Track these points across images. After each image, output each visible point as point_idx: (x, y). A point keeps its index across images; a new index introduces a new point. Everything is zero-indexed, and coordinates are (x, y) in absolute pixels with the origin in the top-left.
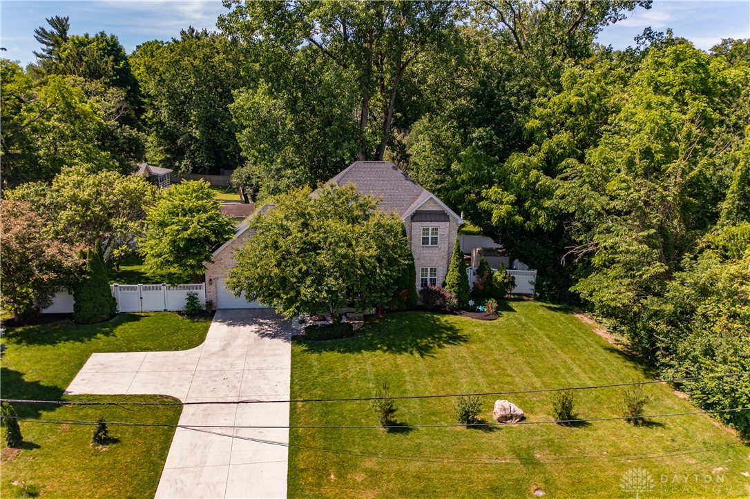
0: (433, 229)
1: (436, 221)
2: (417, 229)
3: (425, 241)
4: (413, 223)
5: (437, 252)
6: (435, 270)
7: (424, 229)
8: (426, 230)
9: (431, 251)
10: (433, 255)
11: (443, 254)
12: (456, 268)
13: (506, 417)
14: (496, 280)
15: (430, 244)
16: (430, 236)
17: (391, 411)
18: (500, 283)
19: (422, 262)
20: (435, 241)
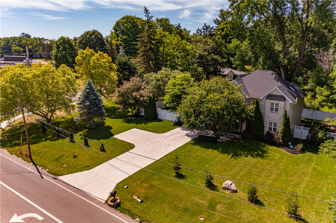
0: (276, 104)
1: (277, 100)
2: (268, 102)
3: (272, 109)
4: (266, 100)
5: (277, 115)
6: (276, 124)
7: (272, 103)
8: (272, 104)
9: (274, 115)
10: (275, 117)
11: (280, 117)
12: (283, 124)
13: (226, 188)
14: (318, 136)
15: (274, 111)
16: (274, 107)
17: (179, 168)
18: (320, 139)
19: (270, 119)
20: (277, 110)
